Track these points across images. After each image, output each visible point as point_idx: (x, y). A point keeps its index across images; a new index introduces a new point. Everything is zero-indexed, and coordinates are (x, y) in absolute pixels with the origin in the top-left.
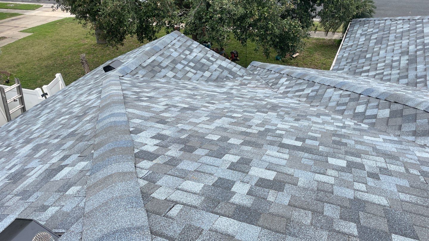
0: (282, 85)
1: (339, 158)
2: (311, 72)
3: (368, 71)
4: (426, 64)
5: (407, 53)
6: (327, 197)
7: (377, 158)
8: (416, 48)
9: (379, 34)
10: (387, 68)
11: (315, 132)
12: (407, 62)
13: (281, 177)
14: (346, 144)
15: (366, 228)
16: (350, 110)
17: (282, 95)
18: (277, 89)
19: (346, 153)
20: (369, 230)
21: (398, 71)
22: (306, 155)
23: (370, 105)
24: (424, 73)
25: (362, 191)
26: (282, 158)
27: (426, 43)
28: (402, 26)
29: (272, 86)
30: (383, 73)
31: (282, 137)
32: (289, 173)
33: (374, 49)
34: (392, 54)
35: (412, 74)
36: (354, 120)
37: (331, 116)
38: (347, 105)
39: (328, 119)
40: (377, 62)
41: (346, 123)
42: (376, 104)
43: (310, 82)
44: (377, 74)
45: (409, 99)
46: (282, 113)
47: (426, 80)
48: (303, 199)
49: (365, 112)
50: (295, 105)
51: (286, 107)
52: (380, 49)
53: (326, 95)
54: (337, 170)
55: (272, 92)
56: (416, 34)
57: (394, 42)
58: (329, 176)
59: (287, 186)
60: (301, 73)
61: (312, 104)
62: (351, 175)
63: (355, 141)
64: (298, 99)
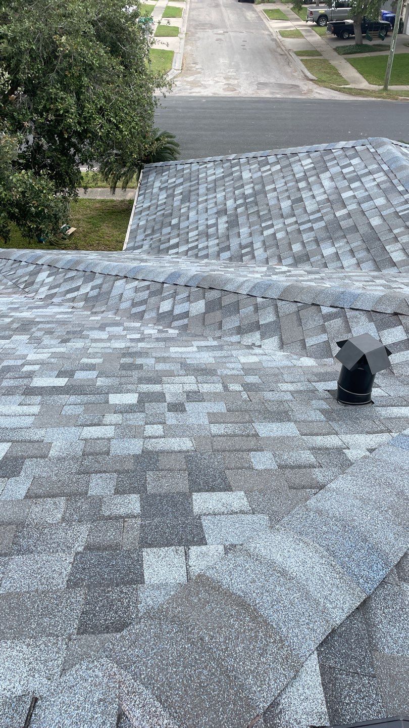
0: (42, 284)
1: (128, 391)
2: (90, 257)
3: (177, 245)
4: (251, 226)
5: (224, 212)
6: (99, 462)
7: (185, 379)
8: (236, 203)
9: (184, 186)
10: (201, 238)
11: (94, 355)
12: (226, 225)
13: (19, 451)
14: (141, 367)
15: (154, 496)
16: (152, 310)
17: (43, 303)
18: (34, 293)
19: (141, 381)
20: (158, 498)
21: (217, 241)
22: (73, 398)
23: (178, 297)
24: (249, 240)
25: (157, 437)
26: (26, 415)
27: (247, 195)
28: (214, 172)
29: (25, 288)
30: (197, 245)
31: (31, 377)
32: (36, 438)
33: (180, 210)
34: (205, 216)
35: (234, 243)
36: (158, 325)
37: (123, 325)
38: (146, 303)
39: (118, 330)
40: (187, 230)
41: (146, 332)
42: (186, 294)
43: (87, 274)
44: (190, 249)
45: (228, 281)
46: (39, 334)
47: (253, 250)
48: (54, 478)
49: (172, 311)
50: (66, 316)
51: (48, 322)
52: (189, 209)
53: (115, 292)
54: (121, 412)
55: (26, 298)
56: (233, 182)
57: (205, 198)
58: (107, 425)
59: (28, 462)
60: (71, 260)
61: (94, 310)
62: (143, 415)
63: (155, 358)
64: (72, 304)
